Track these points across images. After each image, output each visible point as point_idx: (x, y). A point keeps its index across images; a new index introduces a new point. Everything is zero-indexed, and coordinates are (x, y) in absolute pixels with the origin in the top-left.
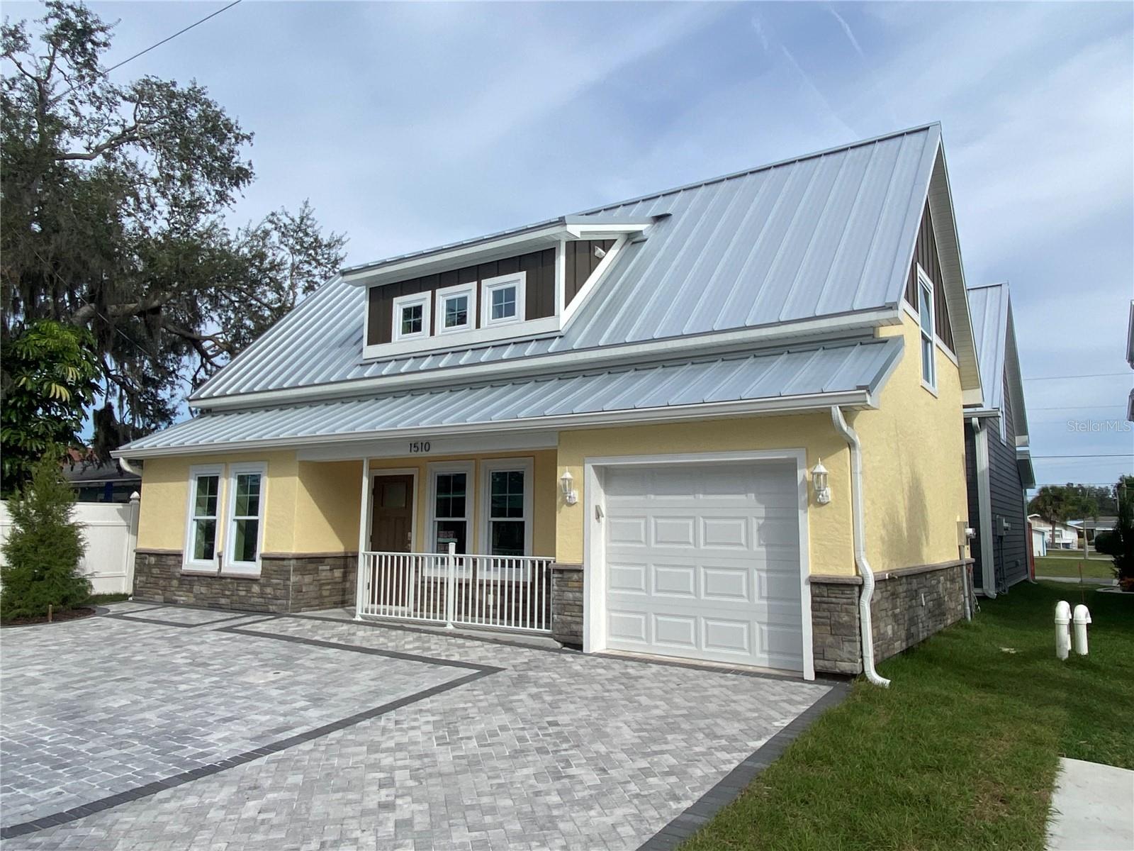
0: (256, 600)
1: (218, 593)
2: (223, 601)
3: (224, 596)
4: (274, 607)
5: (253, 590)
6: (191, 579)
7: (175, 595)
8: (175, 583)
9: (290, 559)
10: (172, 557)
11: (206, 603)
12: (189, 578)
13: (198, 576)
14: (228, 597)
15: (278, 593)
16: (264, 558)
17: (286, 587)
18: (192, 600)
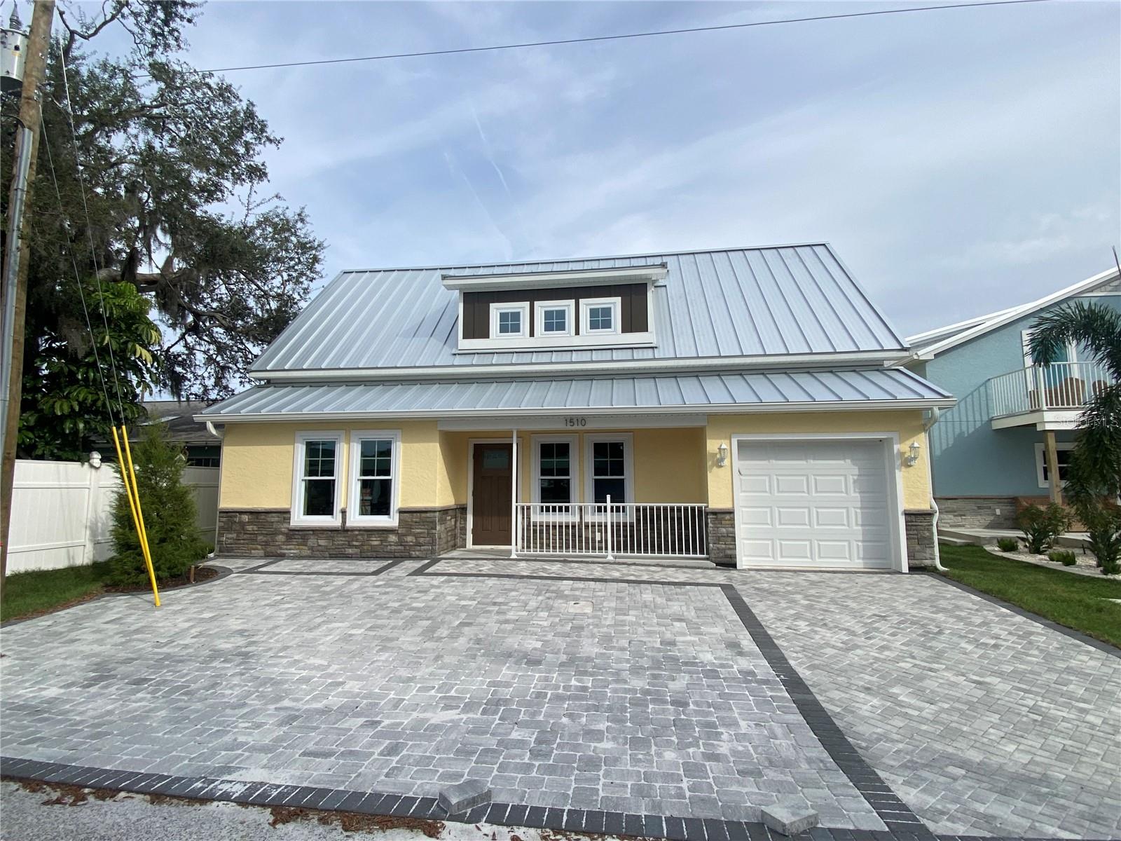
0: (393, 548)
1: (343, 544)
2: (350, 551)
3: (351, 546)
4: (417, 553)
5: (389, 539)
6: (303, 534)
7: (281, 549)
8: (281, 538)
9: (435, 512)
10: (274, 515)
11: (327, 554)
12: (300, 533)
13: (313, 530)
14: (356, 547)
15: (422, 540)
16: (401, 512)
17: (432, 536)
18: (308, 552)
